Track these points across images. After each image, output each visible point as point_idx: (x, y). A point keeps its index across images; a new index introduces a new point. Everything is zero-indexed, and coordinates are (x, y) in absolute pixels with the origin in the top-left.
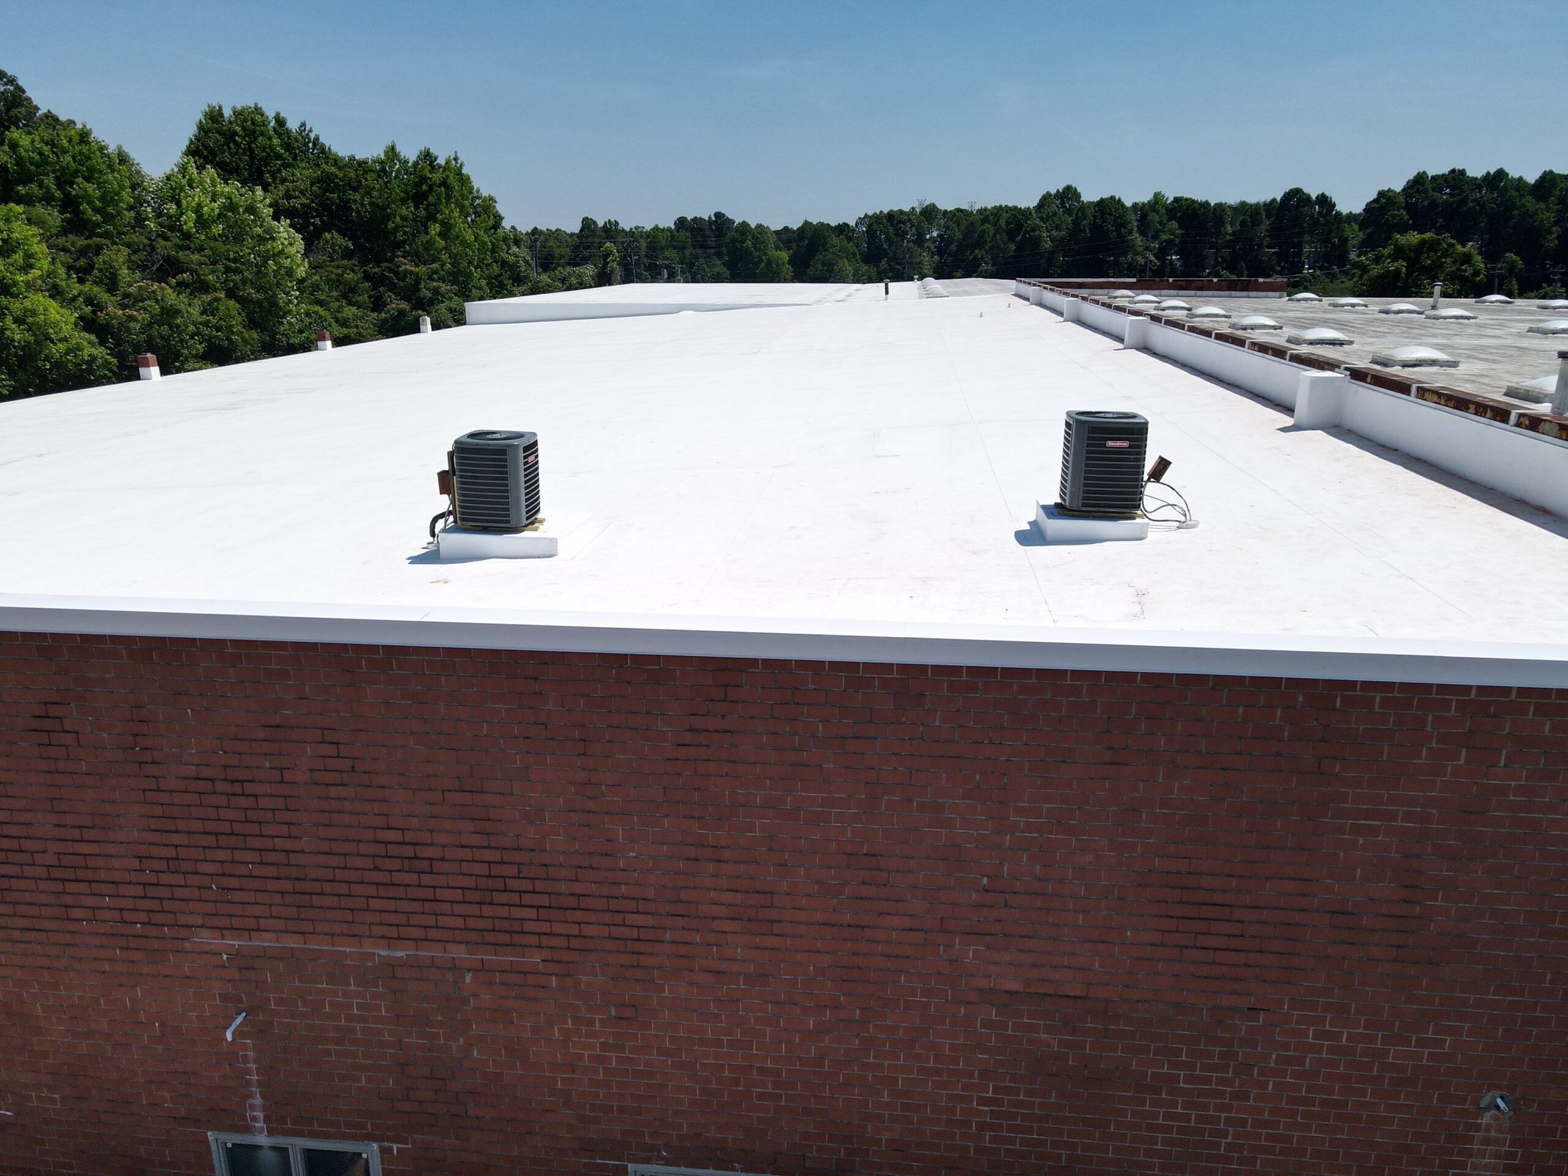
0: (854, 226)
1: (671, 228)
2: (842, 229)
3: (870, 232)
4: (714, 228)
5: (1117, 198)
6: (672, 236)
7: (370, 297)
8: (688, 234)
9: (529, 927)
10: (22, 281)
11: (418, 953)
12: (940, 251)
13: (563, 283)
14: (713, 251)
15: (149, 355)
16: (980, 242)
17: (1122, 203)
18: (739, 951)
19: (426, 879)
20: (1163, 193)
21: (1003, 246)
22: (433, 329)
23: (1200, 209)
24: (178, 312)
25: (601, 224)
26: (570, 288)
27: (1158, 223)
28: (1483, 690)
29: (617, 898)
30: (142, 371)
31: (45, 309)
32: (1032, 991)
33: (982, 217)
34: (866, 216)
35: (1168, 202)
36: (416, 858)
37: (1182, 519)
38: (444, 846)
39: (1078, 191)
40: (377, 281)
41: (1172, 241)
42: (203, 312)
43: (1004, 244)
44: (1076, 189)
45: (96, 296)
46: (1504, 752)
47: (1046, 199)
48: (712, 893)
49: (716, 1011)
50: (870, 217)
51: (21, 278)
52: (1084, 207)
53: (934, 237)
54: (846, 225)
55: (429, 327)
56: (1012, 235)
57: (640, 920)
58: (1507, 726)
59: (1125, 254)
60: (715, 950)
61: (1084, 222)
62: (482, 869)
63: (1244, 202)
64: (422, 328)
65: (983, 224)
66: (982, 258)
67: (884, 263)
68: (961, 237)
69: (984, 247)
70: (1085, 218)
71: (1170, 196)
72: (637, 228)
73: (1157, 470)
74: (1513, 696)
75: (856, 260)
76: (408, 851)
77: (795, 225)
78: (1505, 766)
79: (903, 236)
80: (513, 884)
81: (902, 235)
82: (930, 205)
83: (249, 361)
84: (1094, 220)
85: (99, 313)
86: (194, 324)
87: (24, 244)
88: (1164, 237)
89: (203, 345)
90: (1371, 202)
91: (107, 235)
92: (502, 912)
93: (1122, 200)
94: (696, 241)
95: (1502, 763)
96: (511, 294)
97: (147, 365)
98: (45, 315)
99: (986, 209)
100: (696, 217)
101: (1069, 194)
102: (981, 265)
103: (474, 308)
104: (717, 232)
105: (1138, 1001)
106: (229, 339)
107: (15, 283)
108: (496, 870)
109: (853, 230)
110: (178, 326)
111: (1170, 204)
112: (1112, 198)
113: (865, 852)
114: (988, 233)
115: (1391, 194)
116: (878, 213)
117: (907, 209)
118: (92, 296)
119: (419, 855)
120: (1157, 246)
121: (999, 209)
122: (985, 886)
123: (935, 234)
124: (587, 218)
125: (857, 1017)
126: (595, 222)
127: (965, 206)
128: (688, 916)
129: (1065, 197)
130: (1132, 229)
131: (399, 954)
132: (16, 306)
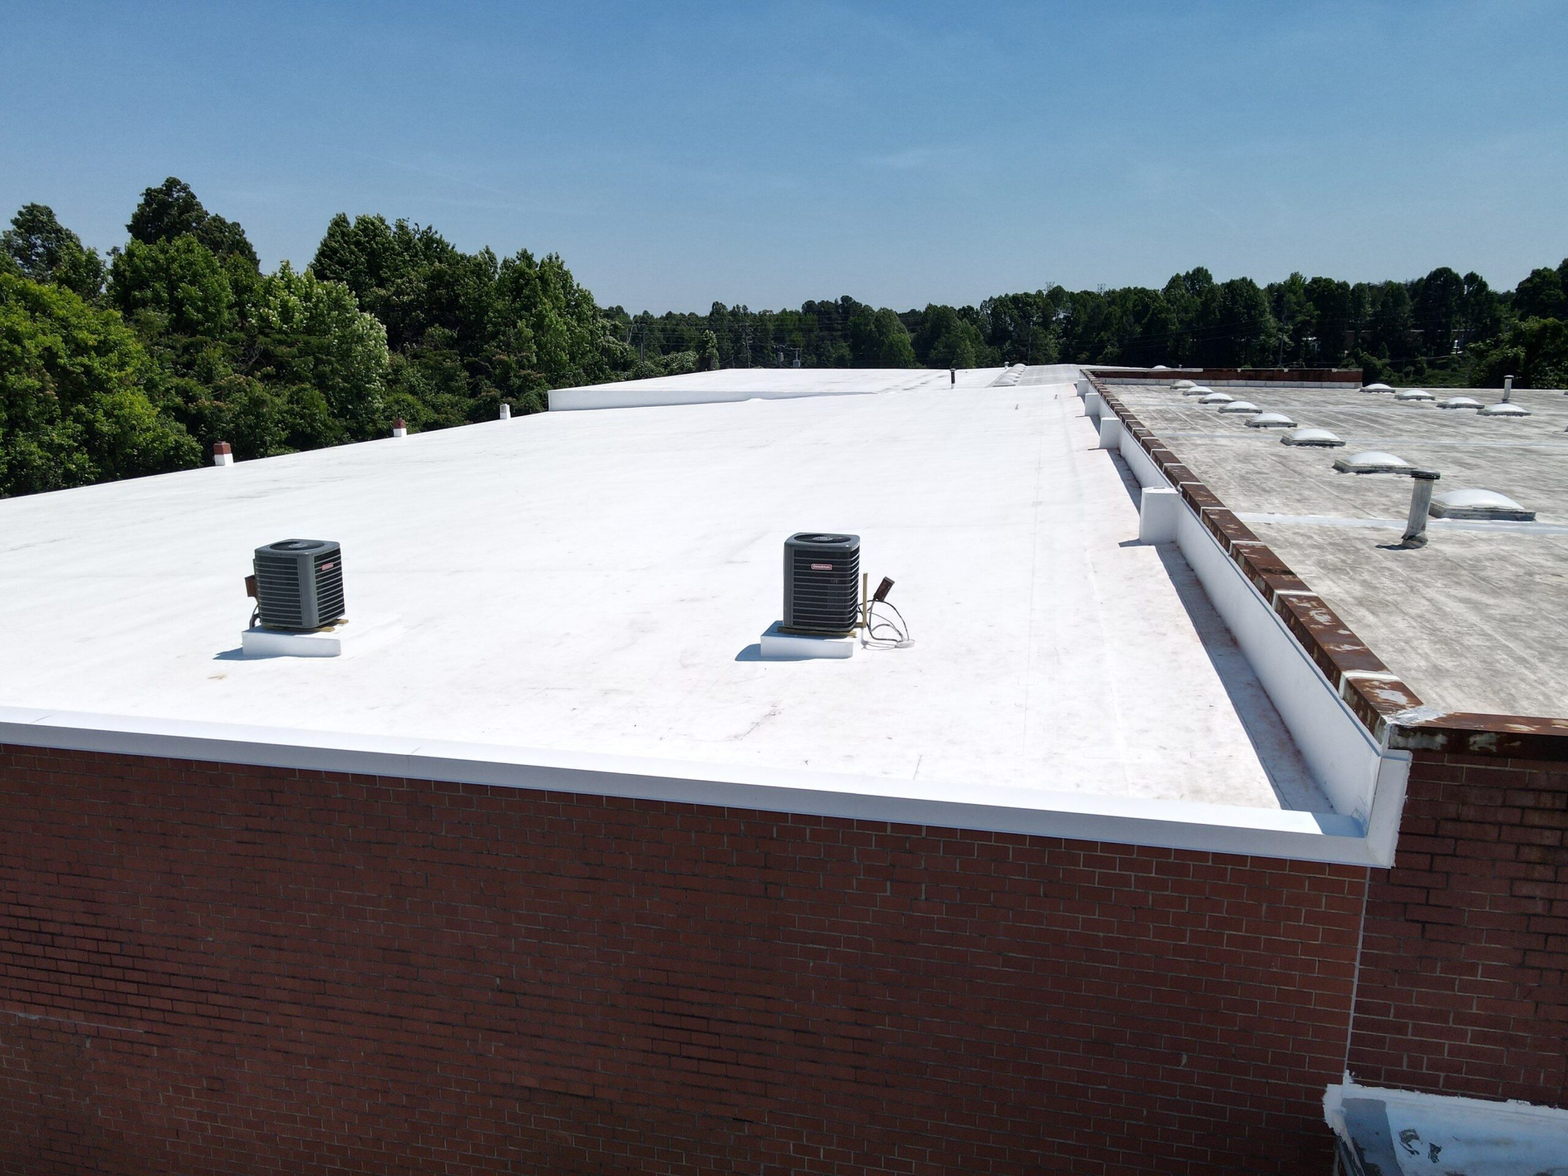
0: (979, 309)
1: (798, 312)
2: (967, 312)
3: (995, 314)
4: (840, 311)
5: (1249, 280)
6: (800, 320)
7: (468, 384)
8: (815, 317)
9: (132, 1000)
10: (116, 378)
11: (48, 1017)
12: (1066, 333)
13: (666, 368)
14: (839, 333)
15: (224, 443)
16: (1105, 325)
17: (1254, 284)
18: (302, 1033)
19: (50, 951)
20: (1300, 274)
21: (1129, 328)
22: (513, 415)
23: (1337, 290)
24: (264, 402)
25: (730, 308)
26: (672, 373)
27: (1295, 303)
28: (896, 826)
29: (200, 978)
30: (217, 458)
31: (132, 404)
32: (547, 1089)
33: (1109, 299)
34: (991, 299)
35: (1307, 283)
36: (40, 932)
37: (899, 638)
38: (62, 923)
39: (1209, 273)
40: (474, 370)
41: (1308, 322)
42: (290, 402)
43: (1131, 326)
44: (1206, 270)
45: (191, 389)
46: (923, 886)
47: (1175, 281)
48: (276, 978)
49: (288, 1089)
50: (996, 300)
51: (115, 374)
52: (1213, 289)
53: (1060, 319)
54: (970, 308)
55: (508, 413)
56: (1138, 317)
57: (219, 999)
58: (923, 862)
59: (1257, 336)
60: (282, 1031)
61: (1214, 304)
62: (90, 945)
63: (1390, 282)
64: (501, 414)
65: (1110, 306)
66: (1108, 340)
67: (1007, 346)
68: (1087, 319)
69: (1110, 329)
70: (1214, 301)
71: (1308, 277)
72: (765, 312)
73: (880, 590)
74: (924, 834)
75: (980, 342)
76: (34, 926)
77: (921, 308)
78: (926, 899)
79: (1029, 318)
80: (117, 961)
81: (1026, 317)
82: (1057, 287)
83: (332, 446)
84: (1224, 302)
85: (190, 404)
86: (280, 412)
87: (121, 344)
88: (1299, 318)
89: (287, 432)
90: (1524, 282)
91: (208, 332)
92: (111, 985)
93: (1254, 281)
94: (822, 324)
95: (923, 897)
96: (609, 380)
97: (221, 453)
98: (130, 408)
99: (1114, 292)
100: (823, 301)
101: (1200, 276)
102: (1106, 347)
103: (556, 396)
104: (843, 315)
105: (638, 1105)
106: (313, 428)
107: (109, 379)
108: (104, 947)
109: (977, 313)
110: (263, 415)
111: (1308, 285)
112: (1244, 279)
113: (396, 948)
114: (1115, 315)
115: (1546, 273)
116: (1004, 296)
117: (1033, 292)
118: (188, 389)
119: (43, 930)
120: (1292, 327)
121: (1127, 291)
122: (498, 986)
123: (1061, 316)
124: (717, 302)
125: (404, 1103)
126: (724, 307)
127: (1094, 289)
128: (258, 999)
129: (1195, 279)
130: (1265, 311)
131: (34, 1017)
132: (107, 399)
